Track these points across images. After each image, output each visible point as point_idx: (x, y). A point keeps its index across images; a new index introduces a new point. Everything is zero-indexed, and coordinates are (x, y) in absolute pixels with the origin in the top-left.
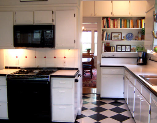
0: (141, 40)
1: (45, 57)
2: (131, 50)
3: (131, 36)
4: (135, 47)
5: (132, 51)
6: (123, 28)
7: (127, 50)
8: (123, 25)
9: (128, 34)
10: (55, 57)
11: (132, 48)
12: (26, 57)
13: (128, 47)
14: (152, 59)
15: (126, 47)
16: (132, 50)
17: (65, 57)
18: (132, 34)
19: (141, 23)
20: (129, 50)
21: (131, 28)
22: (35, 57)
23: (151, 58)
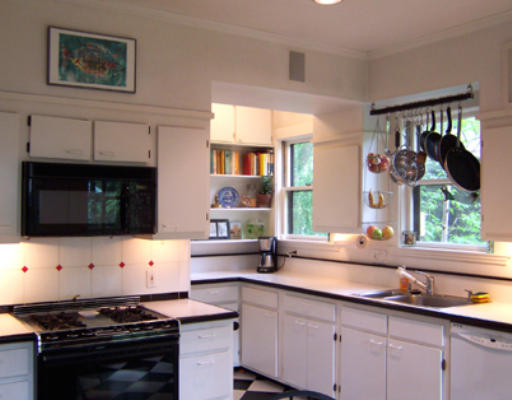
0: (257, 206)
1: (91, 266)
2: (229, 231)
3: (231, 194)
4: (240, 226)
5: (232, 235)
6: (215, 174)
7: (220, 235)
8: (215, 167)
9: (223, 189)
10: (122, 265)
11: (232, 227)
12: (25, 269)
13: (223, 226)
14: (298, 254)
15: (217, 226)
16: (232, 232)
17: (151, 263)
18: (234, 191)
19: (259, 162)
20: (225, 234)
21: (234, 175)
22: (59, 268)
23: (295, 252)
